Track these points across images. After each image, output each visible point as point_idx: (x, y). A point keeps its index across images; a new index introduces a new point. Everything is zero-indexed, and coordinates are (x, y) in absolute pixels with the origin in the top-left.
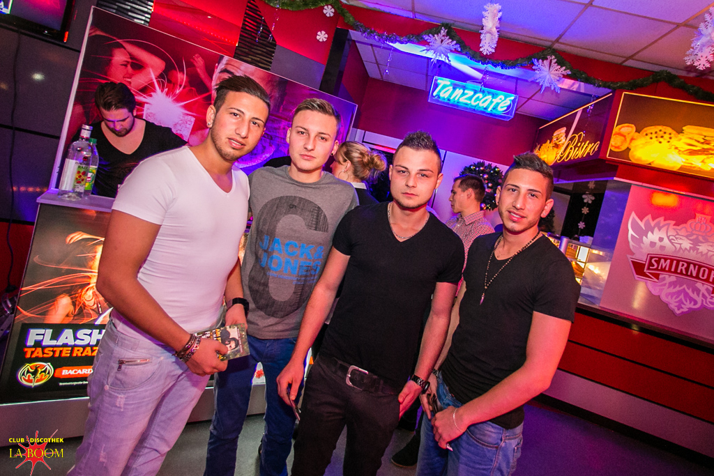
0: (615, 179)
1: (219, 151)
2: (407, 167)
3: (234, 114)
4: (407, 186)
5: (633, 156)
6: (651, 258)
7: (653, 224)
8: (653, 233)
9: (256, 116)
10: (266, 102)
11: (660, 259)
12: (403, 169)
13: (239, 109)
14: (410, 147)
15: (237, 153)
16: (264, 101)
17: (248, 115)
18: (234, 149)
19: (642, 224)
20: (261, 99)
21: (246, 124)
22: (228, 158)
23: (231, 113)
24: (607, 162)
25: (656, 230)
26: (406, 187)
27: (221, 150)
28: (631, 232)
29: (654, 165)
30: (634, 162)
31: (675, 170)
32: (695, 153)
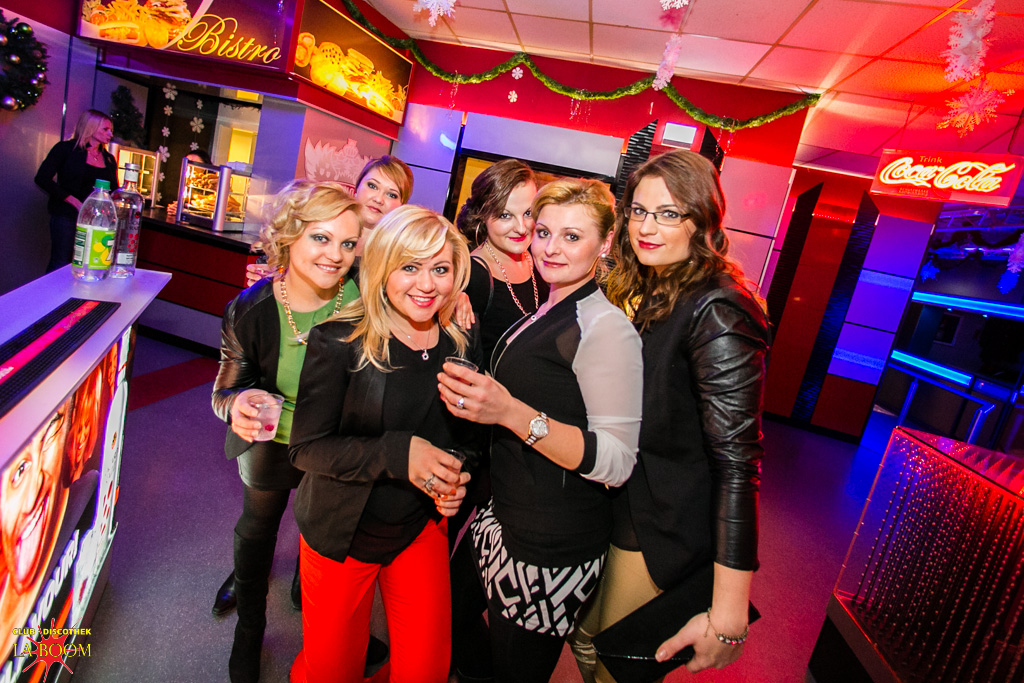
0: (298, 100)
5: (314, 75)
24: (290, 78)
29: (328, 88)
30: (314, 82)
31: (342, 95)
32: (354, 79)
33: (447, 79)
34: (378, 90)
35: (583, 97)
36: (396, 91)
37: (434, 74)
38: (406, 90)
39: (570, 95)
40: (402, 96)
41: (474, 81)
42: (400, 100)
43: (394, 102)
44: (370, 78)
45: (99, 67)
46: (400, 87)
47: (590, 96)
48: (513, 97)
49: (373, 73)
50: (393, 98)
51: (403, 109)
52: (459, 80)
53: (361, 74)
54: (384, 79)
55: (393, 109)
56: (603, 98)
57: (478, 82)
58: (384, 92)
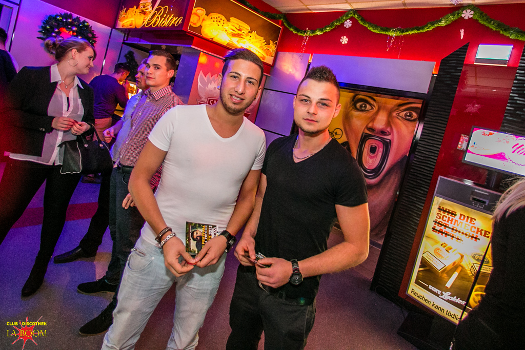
0: (192, 46)
1: (225, 106)
2: (309, 96)
3: (234, 76)
4: (309, 113)
5: (204, 32)
6: (210, 100)
7: (211, 78)
8: (211, 84)
9: (250, 77)
10: (258, 65)
11: (214, 100)
12: (306, 98)
13: (237, 72)
14: (313, 79)
15: (237, 107)
16: (256, 64)
17: (244, 75)
18: (234, 104)
19: (206, 79)
20: (253, 62)
21: (242, 83)
22: (231, 111)
23: (232, 76)
24: (187, 34)
25: (213, 83)
26: (307, 114)
27: (226, 105)
28: (199, 84)
29: (214, 40)
30: (204, 36)
31: (225, 45)
32: (234, 35)
33: (301, 34)
34: (253, 43)
35: (399, 34)
36: (268, 44)
37: (295, 32)
38: (276, 43)
39: (387, 33)
40: (273, 48)
41: (318, 33)
42: (271, 50)
43: (267, 51)
44: (247, 35)
45: (124, 43)
46: (271, 42)
47: (403, 32)
48: (344, 40)
49: (249, 32)
50: (265, 48)
51: (273, 55)
52: (309, 34)
53: (240, 32)
54: (257, 36)
55: (265, 55)
56: (415, 32)
57: (321, 34)
58: (259, 45)
